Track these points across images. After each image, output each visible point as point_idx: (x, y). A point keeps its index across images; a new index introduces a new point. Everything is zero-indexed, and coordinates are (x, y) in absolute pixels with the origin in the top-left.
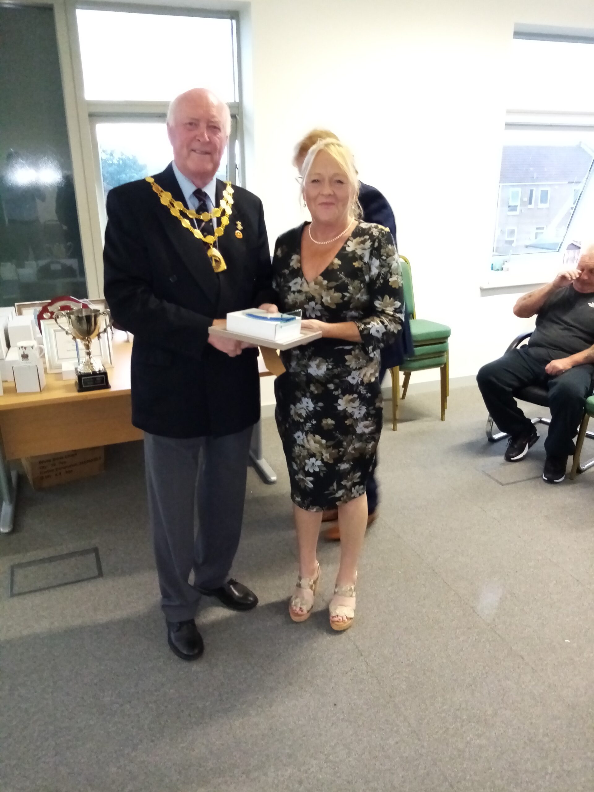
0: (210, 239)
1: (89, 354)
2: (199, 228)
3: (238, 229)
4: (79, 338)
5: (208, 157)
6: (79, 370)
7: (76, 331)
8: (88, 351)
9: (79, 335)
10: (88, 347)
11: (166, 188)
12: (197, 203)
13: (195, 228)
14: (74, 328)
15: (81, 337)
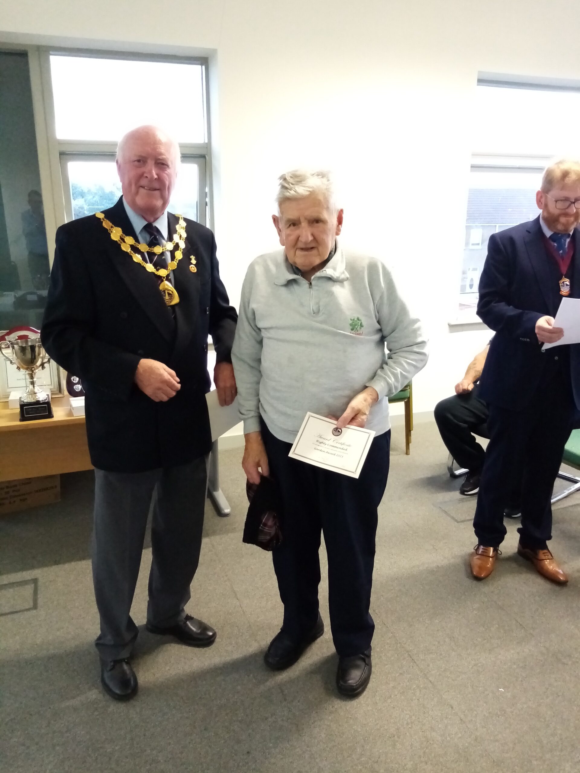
0: (163, 273)
1: (33, 383)
2: (151, 263)
3: (192, 264)
4: (23, 368)
5: (157, 193)
6: (22, 399)
7: (20, 361)
8: (32, 380)
9: (22, 364)
10: (32, 377)
11: (116, 224)
12: (148, 238)
13: (147, 262)
14: (18, 358)
15: (25, 367)
